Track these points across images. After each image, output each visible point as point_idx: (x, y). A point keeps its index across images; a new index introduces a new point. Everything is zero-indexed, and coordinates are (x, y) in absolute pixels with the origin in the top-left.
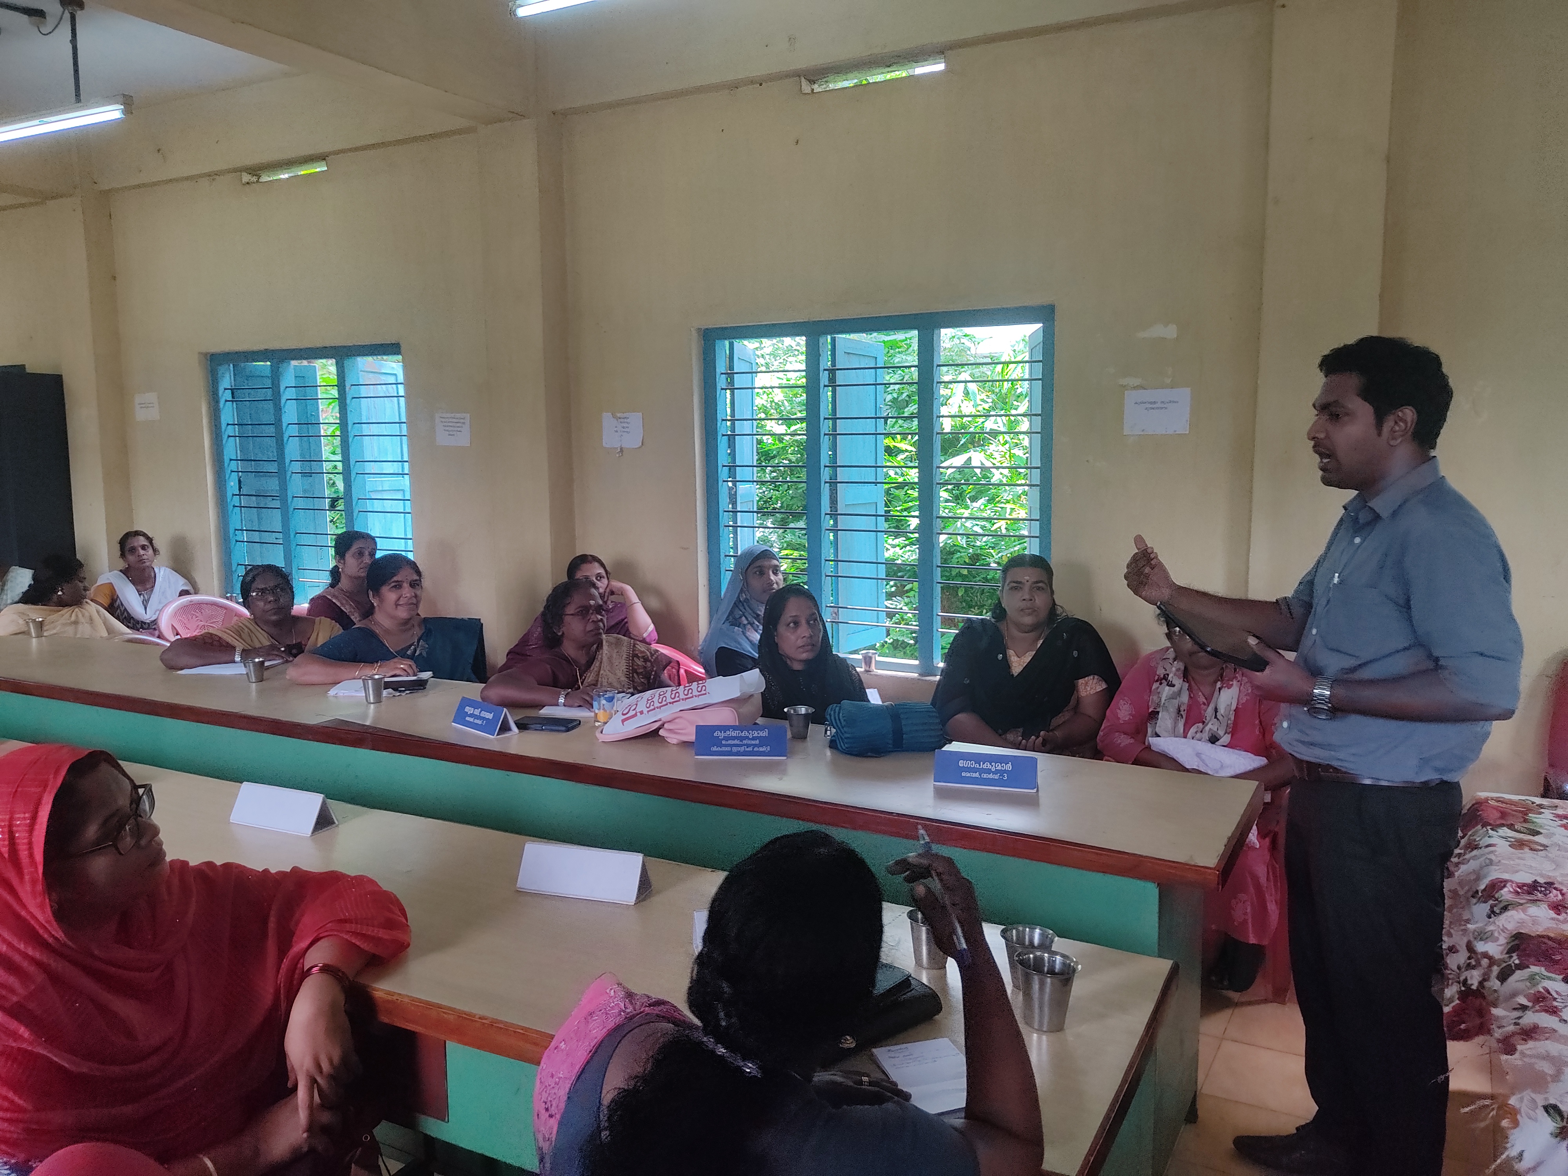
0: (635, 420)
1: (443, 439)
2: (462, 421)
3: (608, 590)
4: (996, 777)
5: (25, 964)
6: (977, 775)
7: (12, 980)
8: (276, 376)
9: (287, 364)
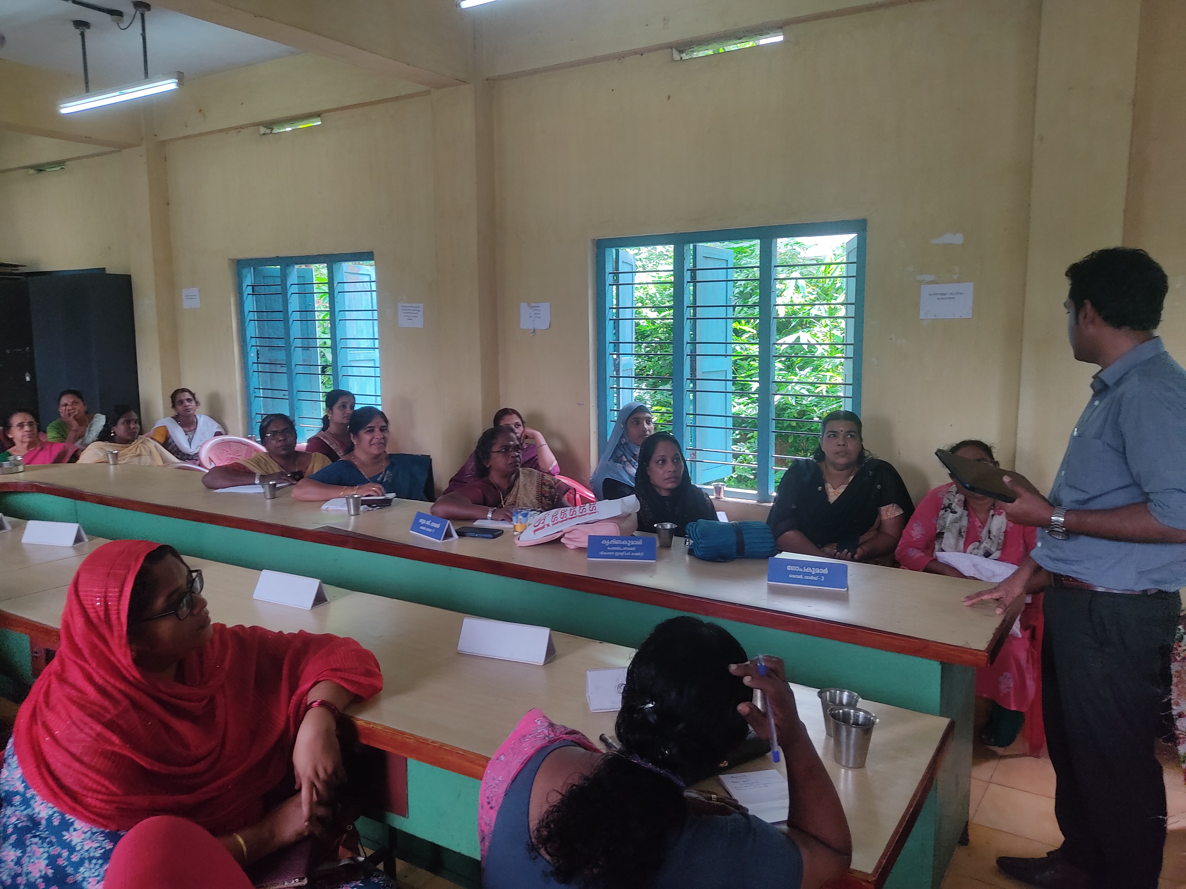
0: (545, 308)
1: (403, 322)
2: (418, 309)
3: (523, 435)
4: (816, 578)
5: (115, 693)
6: (801, 577)
7: (107, 703)
8: (284, 277)
9: (290, 268)
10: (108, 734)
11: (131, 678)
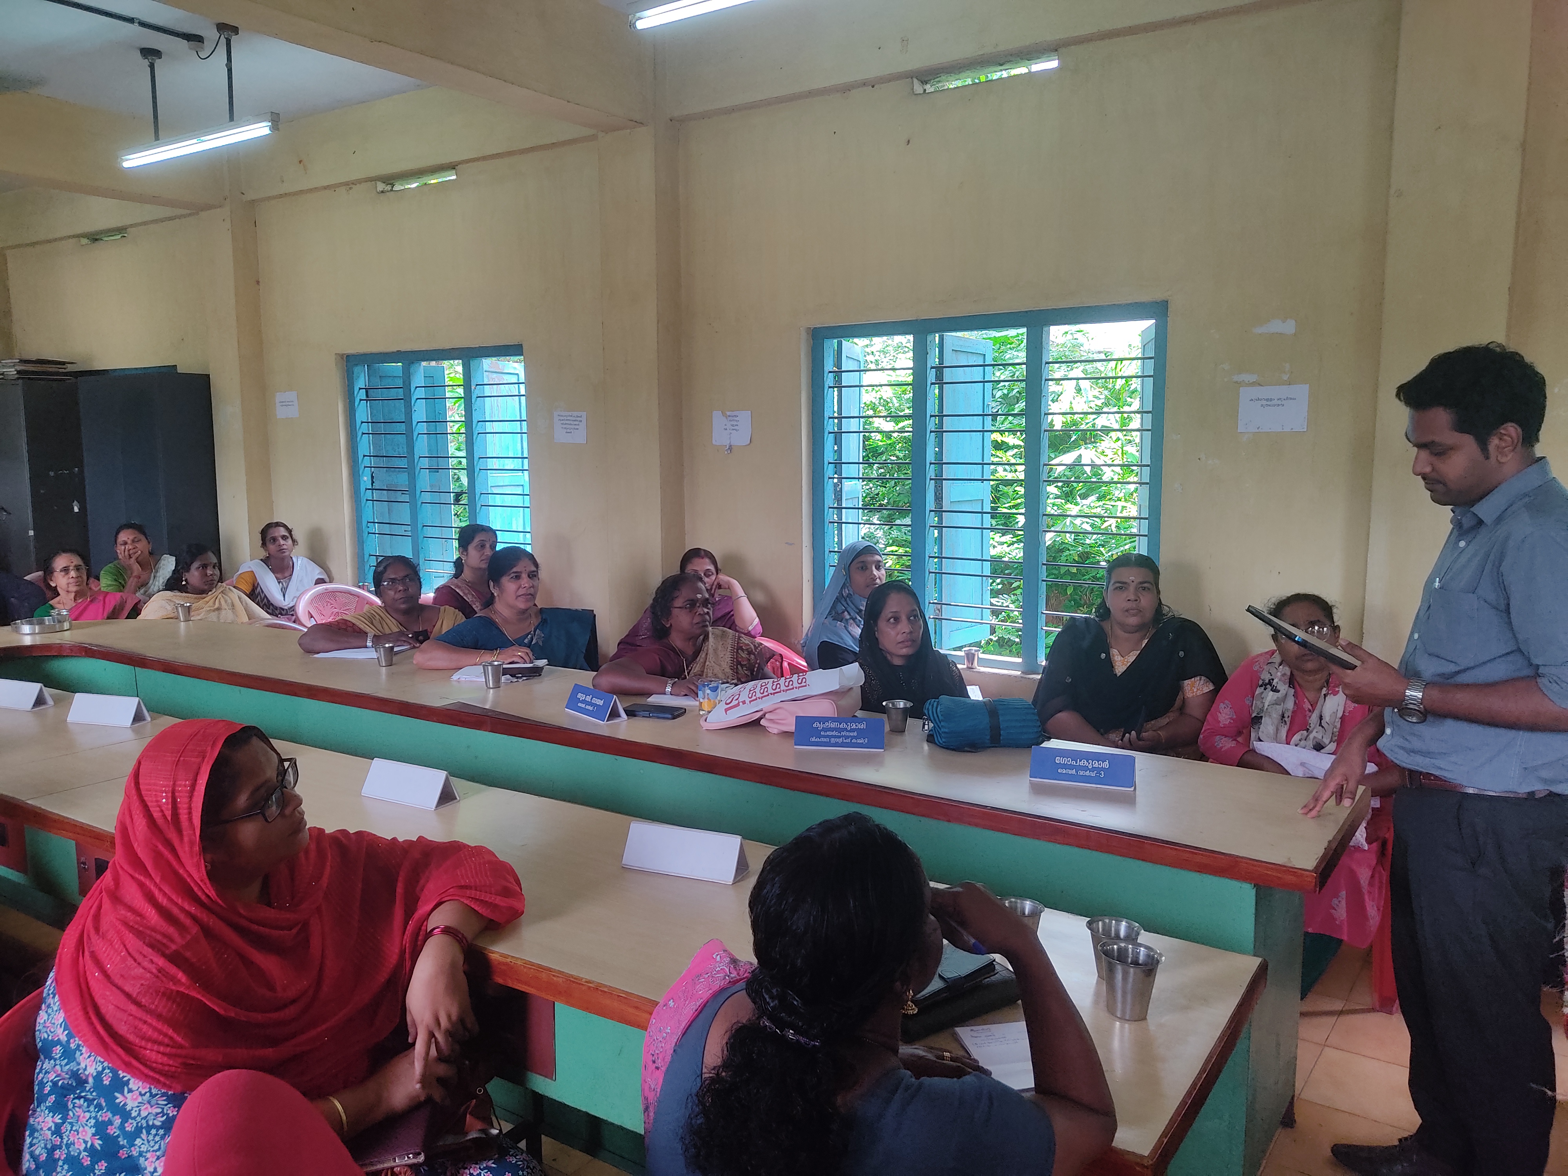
0: (744, 418)
1: (561, 436)
2: (579, 419)
3: (715, 585)
4: (1093, 774)
5: (182, 917)
6: (1073, 772)
7: (171, 930)
8: (407, 377)
9: (417, 365)
10: (173, 970)
11: (203, 897)
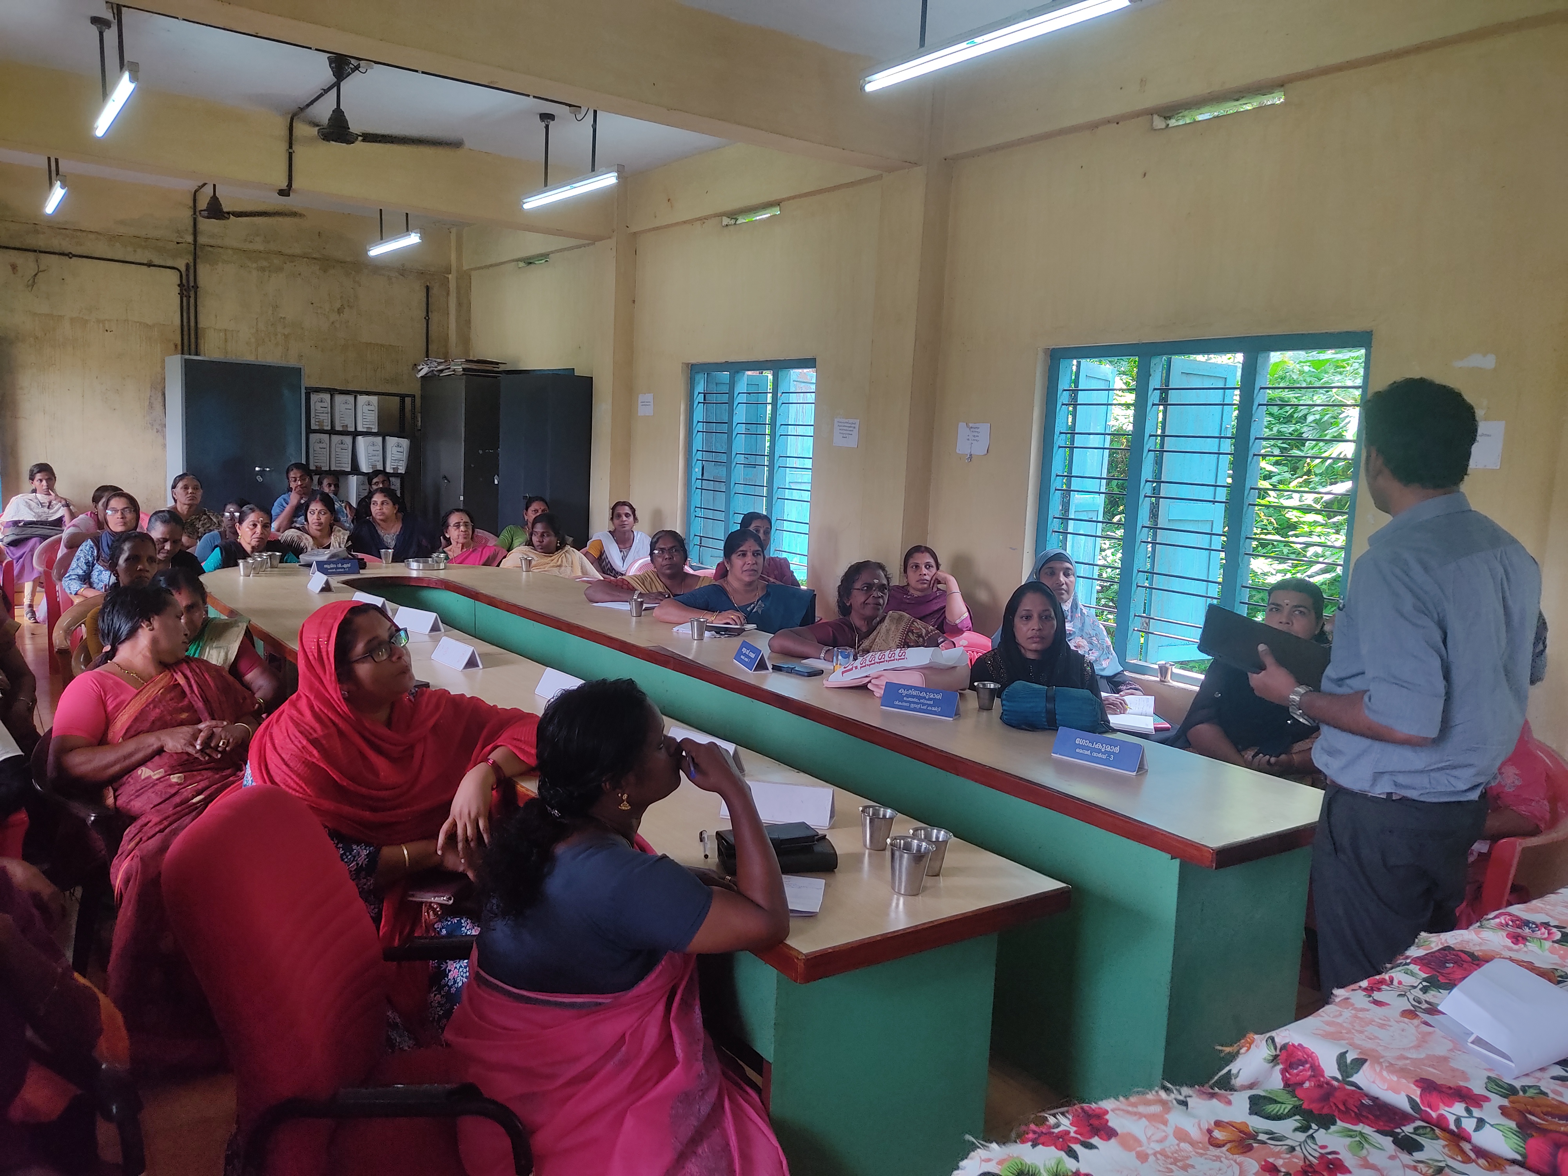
6: (1088, 753)
